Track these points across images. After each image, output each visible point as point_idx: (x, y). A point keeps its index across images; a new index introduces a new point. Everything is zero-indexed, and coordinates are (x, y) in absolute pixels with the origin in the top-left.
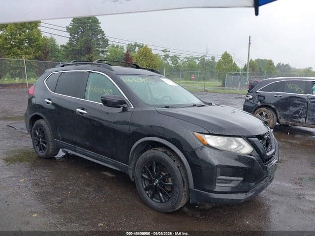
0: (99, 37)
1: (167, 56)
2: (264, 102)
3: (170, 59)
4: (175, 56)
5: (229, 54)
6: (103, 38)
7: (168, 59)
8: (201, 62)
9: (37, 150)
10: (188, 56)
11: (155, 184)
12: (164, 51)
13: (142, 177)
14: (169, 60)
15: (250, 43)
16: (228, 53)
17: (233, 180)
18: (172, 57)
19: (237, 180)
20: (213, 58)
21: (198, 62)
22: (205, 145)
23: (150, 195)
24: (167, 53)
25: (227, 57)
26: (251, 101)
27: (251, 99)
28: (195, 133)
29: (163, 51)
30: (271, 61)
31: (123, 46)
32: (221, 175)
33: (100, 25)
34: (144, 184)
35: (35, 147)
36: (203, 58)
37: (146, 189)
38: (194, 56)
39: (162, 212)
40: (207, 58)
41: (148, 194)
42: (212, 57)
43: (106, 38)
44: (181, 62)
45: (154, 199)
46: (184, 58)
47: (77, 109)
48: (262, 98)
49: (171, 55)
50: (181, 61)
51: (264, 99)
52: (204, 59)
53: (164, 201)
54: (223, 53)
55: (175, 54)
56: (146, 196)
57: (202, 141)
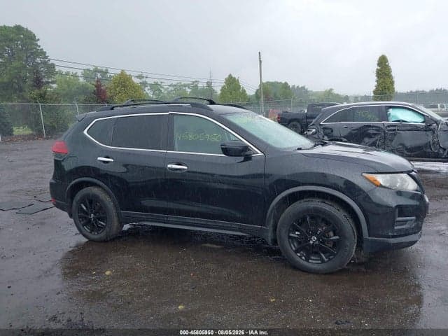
0: (38, 60)
1: (145, 84)
2: (332, 136)
3: (149, 88)
4: (156, 84)
5: (235, 78)
6: (45, 63)
7: (146, 89)
8: (193, 90)
9: (85, 233)
10: (174, 83)
11: (311, 242)
12: (140, 77)
13: (290, 237)
14: (148, 90)
15: (260, 62)
16: (233, 76)
17: (407, 221)
18: (151, 85)
19: (412, 220)
20: (209, 84)
21: (189, 90)
22: (378, 186)
23: (303, 258)
24: (144, 80)
25: (232, 83)
26: (314, 136)
27: (314, 134)
28: (364, 174)
29: (137, 77)
30: (286, 83)
31: (76, 73)
32: (399, 216)
33: (39, 43)
34: (292, 246)
35: (81, 227)
36: (195, 84)
37: (297, 251)
38: (183, 83)
39: (326, 274)
40: (200, 85)
41: (300, 257)
42: (207, 83)
43: (50, 62)
44: (166, 92)
45: (310, 261)
46: (170, 86)
47: (169, 166)
48: (329, 131)
49: (150, 81)
50: (166, 90)
51: (332, 131)
52: (196, 86)
53: (326, 260)
54: (227, 76)
55: (156, 80)
56: (298, 259)
57: (374, 183)
